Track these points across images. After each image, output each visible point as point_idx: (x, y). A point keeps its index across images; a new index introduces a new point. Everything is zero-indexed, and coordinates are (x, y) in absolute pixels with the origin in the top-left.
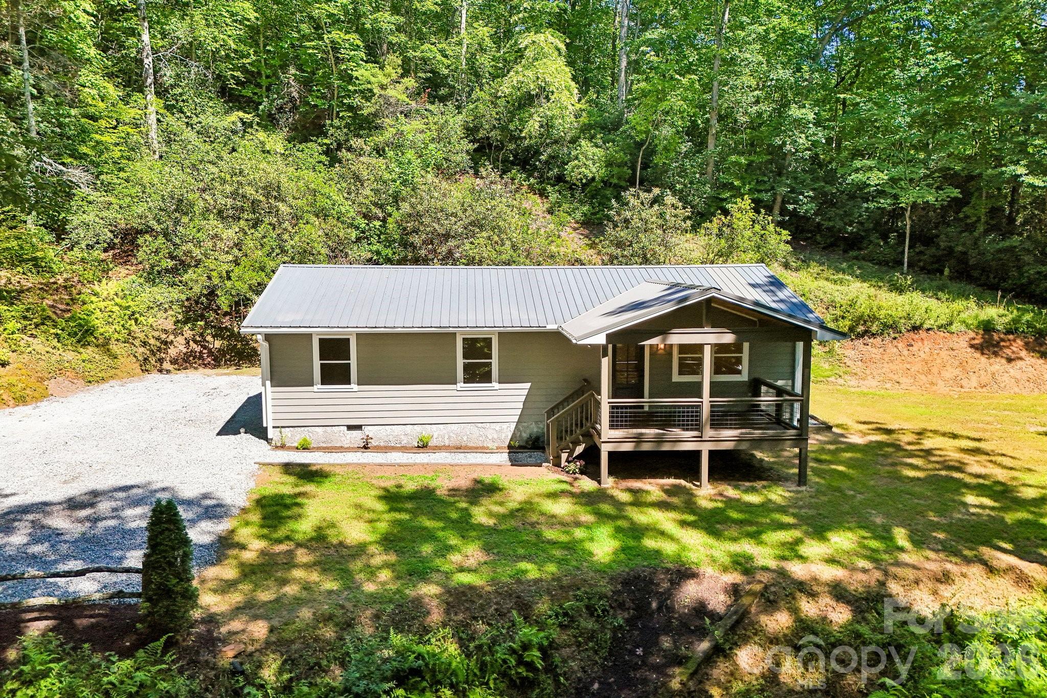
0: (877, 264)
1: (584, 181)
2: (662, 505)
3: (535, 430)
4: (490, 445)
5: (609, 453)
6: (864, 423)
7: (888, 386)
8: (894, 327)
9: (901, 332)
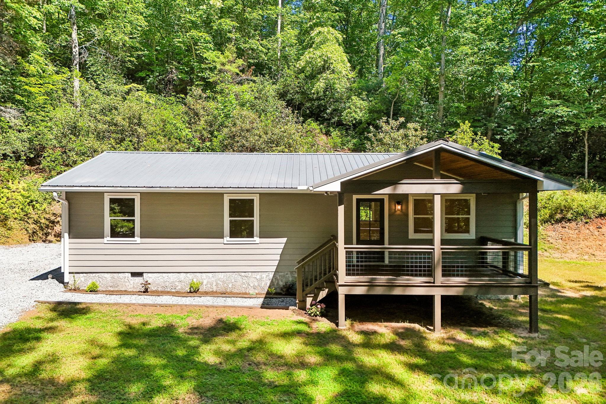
0: (564, 175)
1: (354, 122)
2: (392, 347)
3: (291, 279)
4: (252, 292)
5: (346, 296)
6: (576, 282)
7: (586, 257)
8: (585, 214)
9: (591, 218)
